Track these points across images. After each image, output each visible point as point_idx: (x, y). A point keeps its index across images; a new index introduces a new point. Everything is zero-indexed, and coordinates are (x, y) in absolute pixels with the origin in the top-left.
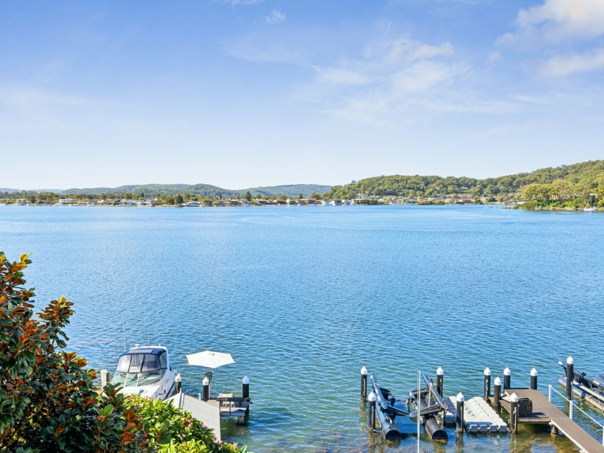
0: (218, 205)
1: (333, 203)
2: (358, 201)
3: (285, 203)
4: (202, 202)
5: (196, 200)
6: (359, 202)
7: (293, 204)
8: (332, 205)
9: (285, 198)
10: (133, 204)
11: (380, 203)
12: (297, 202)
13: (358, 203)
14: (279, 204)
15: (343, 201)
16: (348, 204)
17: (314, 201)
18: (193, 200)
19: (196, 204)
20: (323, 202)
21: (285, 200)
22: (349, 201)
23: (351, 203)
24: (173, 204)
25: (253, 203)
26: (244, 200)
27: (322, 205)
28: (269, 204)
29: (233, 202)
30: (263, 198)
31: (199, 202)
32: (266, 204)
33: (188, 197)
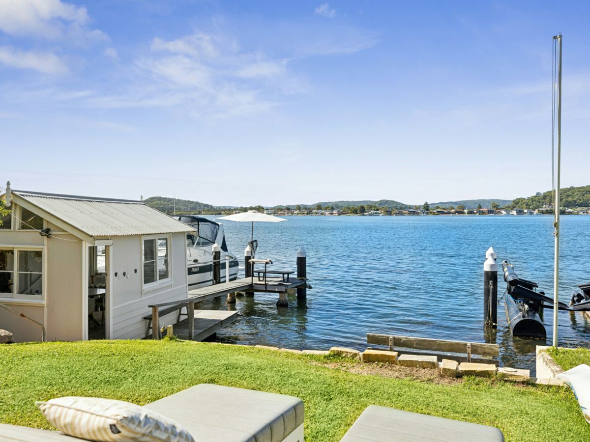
0: (397, 214)
1: (514, 212)
2: (542, 210)
3: (464, 213)
4: (383, 212)
5: (377, 210)
6: (544, 211)
7: (472, 213)
8: (513, 214)
9: (464, 209)
10: (323, 214)
11: (568, 213)
12: (475, 212)
13: (543, 213)
14: (457, 214)
15: (525, 211)
16: (531, 213)
17: (493, 211)
18: (374, 210)
19: (377, 213)
20: (504, 212)
21: (464, 210)
22: (532, 211)
23: (535, 213)
24: (357, 213)
25: (431, 213)
26: (422, 210)
27: (502, 215)
28: (447, 213)
29: (411, 211)
30: (441, 209)
31: (379, 212)
32: (444, 213)
33: (370, 207)
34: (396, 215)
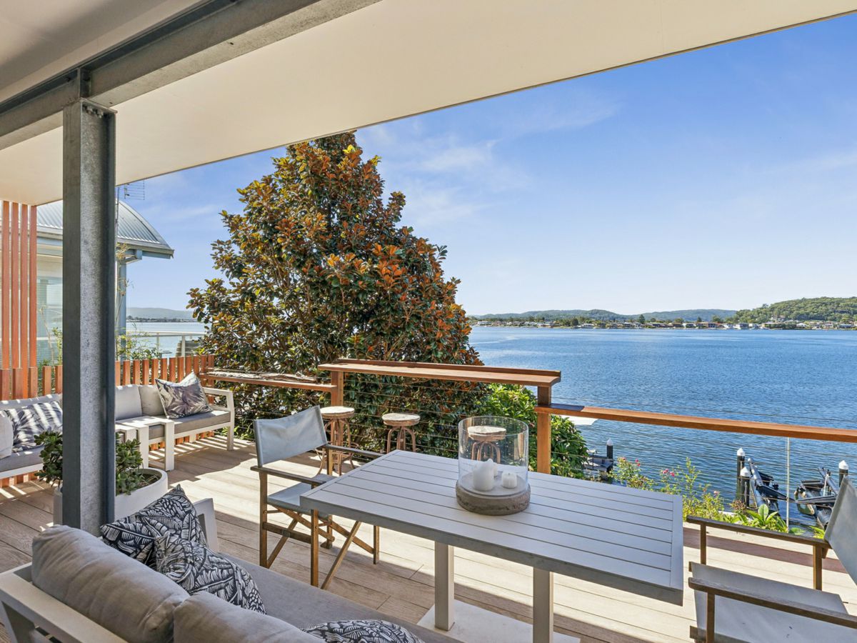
0: (611, 327)
1: (738, 326)
3: (681, 326)
4: (596, 324)
5: (590, 322)
7: (691, 327)
8: (736, 329)
9: (682, 322)
10: (535, 326)
11: (800, 327)
12: (695, 325)
13: (770, 327)
14: (675, 327)
15: (751, 325)
16: (757, 328)
17: (715, 325)
18: (587, 322)
19: (590, 326)
20: (726, 326)
22: (758, 325)
23: (761, 328)
24: (569, 326)
25: (647, 326)
26: (638, 323)
27: (724, 329)
28: (664, 327)
29: (626, 325)
30: (657, 322)
31: (593, 325)
32: (660, 326)
33: (583, 319)
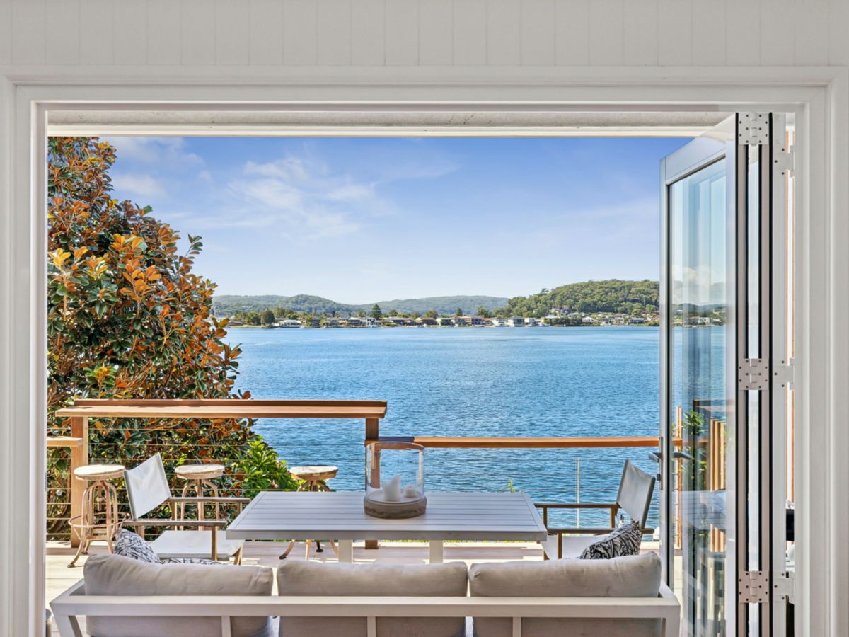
0: (328, 325)
1: (510, 322)
2: (551, 319)
3: (434, 323)
4: (304, 321)
5: (295, 318)
6: (553, 321)
7: (448, 324)
8: (508, 326)
9: (435, 316)
11: (587, 323)
12: (453, 321)
13: (551, 323)
14: (425, 325)
15: (527, 320)
16: (535, 324)
17: (480, 320)
18: (289, 317)
19: (294, 324)
20: (495, 322)
21: (435, 318)
22: (536, 320)
23: (540, 324)
24: (259, 324)
25: (384, 323)
26: (369, 318)
27: (493, 326)
28: (409, 324)
29: (352, 321)
30: (400, 316)
31: (299, 322)
32: (405, 324)
33: (283, 313)
34: (327, 327)
